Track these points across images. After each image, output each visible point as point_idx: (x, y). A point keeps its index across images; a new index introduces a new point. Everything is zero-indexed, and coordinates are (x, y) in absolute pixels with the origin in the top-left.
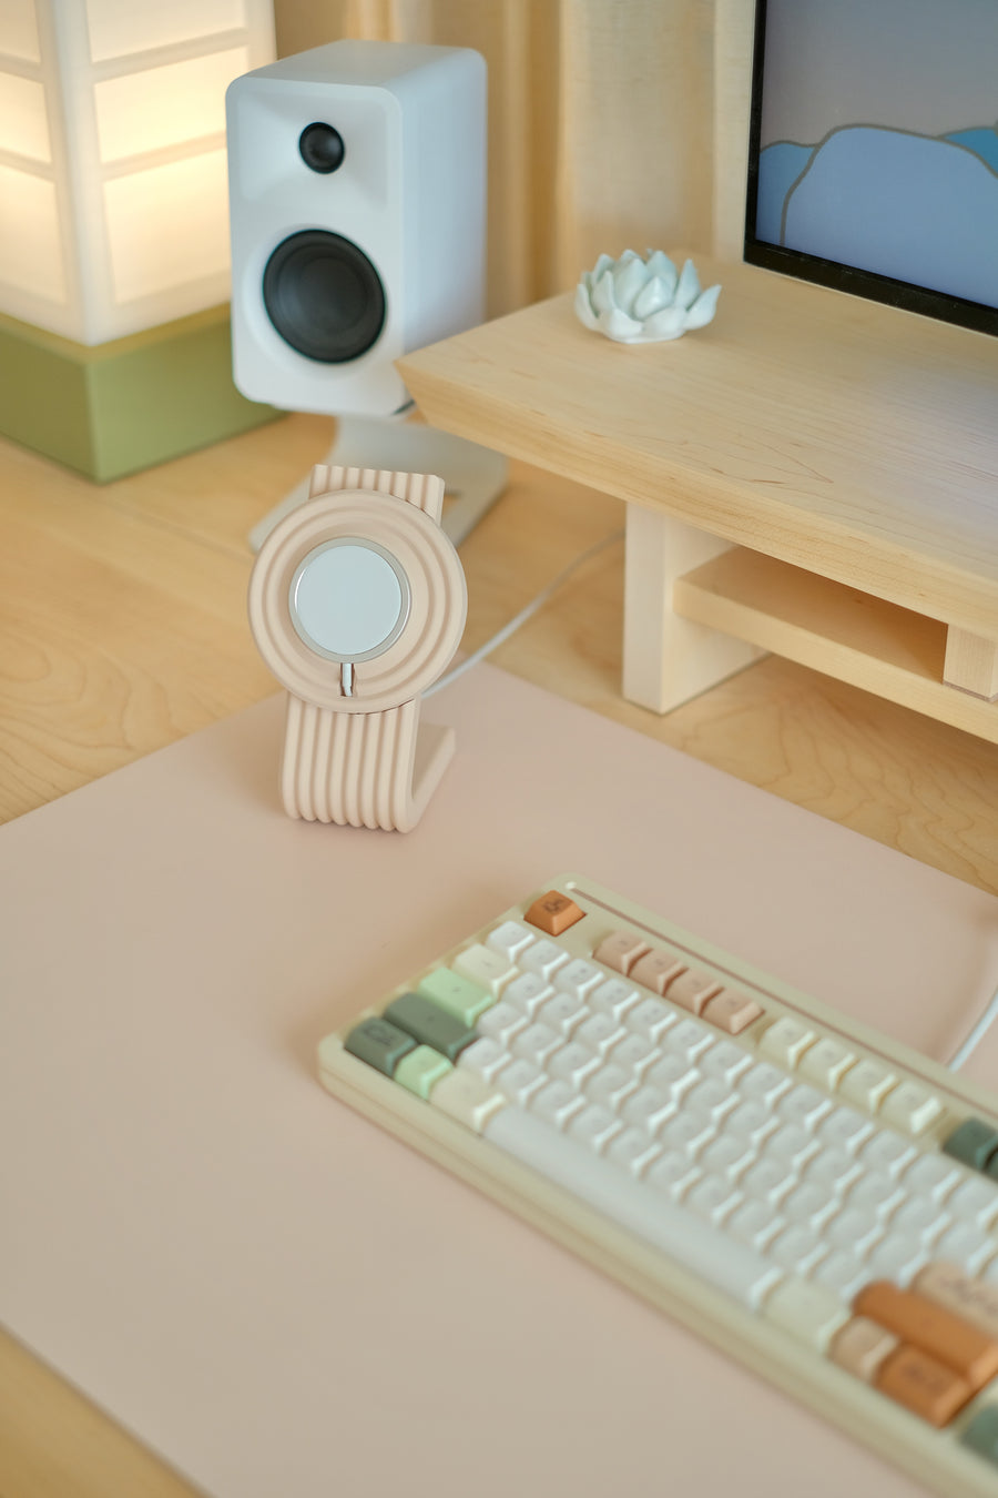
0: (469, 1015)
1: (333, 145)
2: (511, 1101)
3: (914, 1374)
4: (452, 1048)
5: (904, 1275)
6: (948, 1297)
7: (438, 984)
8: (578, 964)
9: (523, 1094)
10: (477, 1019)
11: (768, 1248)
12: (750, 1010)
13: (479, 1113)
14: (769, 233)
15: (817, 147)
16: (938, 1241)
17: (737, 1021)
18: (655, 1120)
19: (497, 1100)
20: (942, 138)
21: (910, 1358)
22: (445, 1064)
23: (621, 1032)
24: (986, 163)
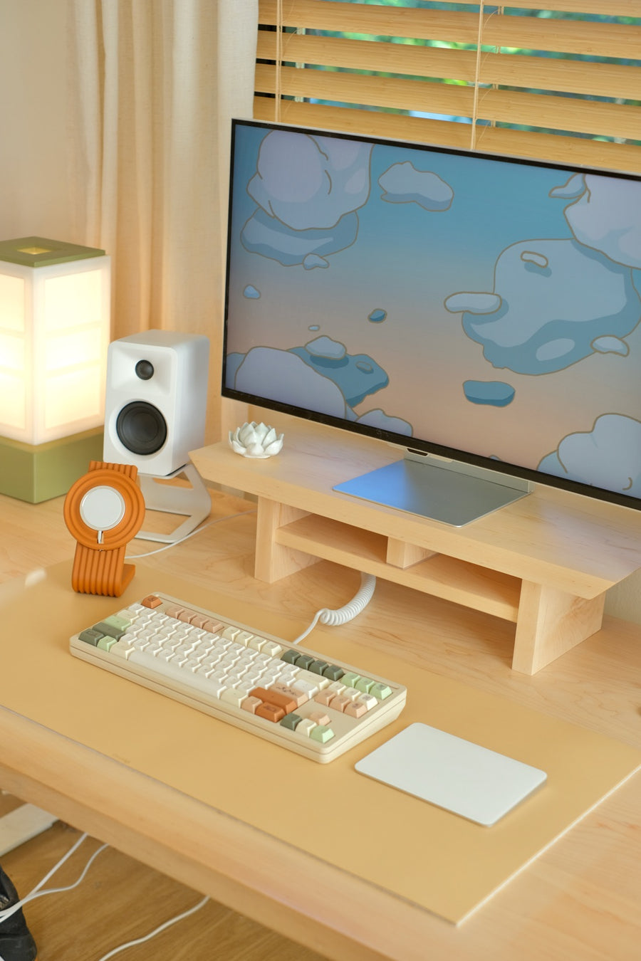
0: (123, 628)
1: (149, 369)
2: (137, 650)
3: (268, 708)
4: (117, 637)
5: (266, 687)
6: (281, 691)
7: (111, 621)
8: (160, 614)
9: (142, 648)
10: (125, 629)
11: (223, 682)
12: (220, 625)
13: (127, 652)
14: (230, 385)
15: (246, 354)
16: (277, 679)
17: (214, 629)
18: (186, 653)
19: (133, 649)
20: (287, 351)
21: (266, 704)
22: (115, 640)
23: (175, 631)
24: (302, 360)
